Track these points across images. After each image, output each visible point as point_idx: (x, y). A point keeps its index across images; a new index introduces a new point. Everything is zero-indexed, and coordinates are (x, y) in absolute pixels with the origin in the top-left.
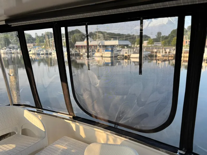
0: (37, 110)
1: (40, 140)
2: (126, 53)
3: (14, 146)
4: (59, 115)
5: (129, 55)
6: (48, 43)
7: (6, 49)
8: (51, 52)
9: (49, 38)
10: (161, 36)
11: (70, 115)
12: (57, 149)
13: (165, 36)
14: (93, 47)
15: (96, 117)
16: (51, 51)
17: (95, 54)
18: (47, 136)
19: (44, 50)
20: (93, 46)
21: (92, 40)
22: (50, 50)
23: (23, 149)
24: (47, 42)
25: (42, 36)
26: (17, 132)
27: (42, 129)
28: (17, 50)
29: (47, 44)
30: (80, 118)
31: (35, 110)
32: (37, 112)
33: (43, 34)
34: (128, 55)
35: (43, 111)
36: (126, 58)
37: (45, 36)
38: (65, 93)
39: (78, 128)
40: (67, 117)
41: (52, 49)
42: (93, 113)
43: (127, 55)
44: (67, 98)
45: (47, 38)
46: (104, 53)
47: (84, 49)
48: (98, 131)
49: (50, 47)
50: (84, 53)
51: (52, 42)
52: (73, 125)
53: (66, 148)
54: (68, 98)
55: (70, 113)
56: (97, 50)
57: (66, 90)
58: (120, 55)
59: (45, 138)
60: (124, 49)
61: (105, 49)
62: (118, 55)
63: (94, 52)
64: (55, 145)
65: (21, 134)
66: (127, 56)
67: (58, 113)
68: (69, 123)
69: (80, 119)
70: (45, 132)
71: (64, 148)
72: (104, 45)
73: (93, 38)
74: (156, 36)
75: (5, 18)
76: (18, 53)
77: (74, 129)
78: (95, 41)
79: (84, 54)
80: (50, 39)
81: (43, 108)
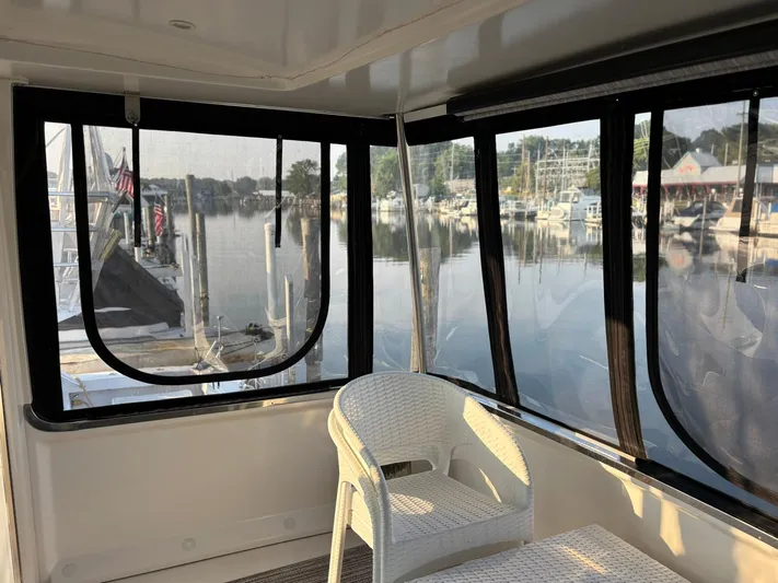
0: (499, 406)
1: (507, 511)
3: (429, 507)
4: (579, 439)
6: (528, 178)
7: (393, 198)
8: (534, 209)
9: (533, 160)
11: (622, 448)
12: (569, 565)
14: (713, 191)
15: (748, 485)
16: (536, 205)
17: (721, 220)
18: (533, 505)
19: (509, 202)
20: (712, 186)
21: (714, 160)
22: (532, 203)
23: (434, 532)
24: (524, 172)
25: (508, 153)
26: (436, 463)
27: (522, 475)
28: (425, 200)
29: (523, 180)
30: (669, 470)
31: (494, 404)
32: (499, 414)
33: (512, 145)
35: (519, 415)
37: (519, 151)
38: (616, 361)
39: (652, 507)
40: (615, 455)
41: (540, 197)
42: (734, 463)
44: (623, 385)
45: (525, 160)
46: (767, 219)
47: (671, 200)
48: (749, 544)
49: (534, 192)
50: (669, 214)
51: (542, 173)
52: (636, 492)
53: (602, 571)
54: (628, 385)
55: (627, 444)
56: (733, 203)
57: (623, 354)
59: (525, 508)
61: (772, 202)
63: (715, 214)
64: (559, 546)
65: (446, 473)
67: (577, 435)
68: (617, 481)
69: (669, 475)
70: (529, 488)
71: (596, 568)
72: (769, 181)
73: (715, 155)
75: (448, 97)
76: (427, 211)
77: (638, 510)
78: (725, 167)
79: (667, 221)
80: (538, 162)
81: (522, 403)
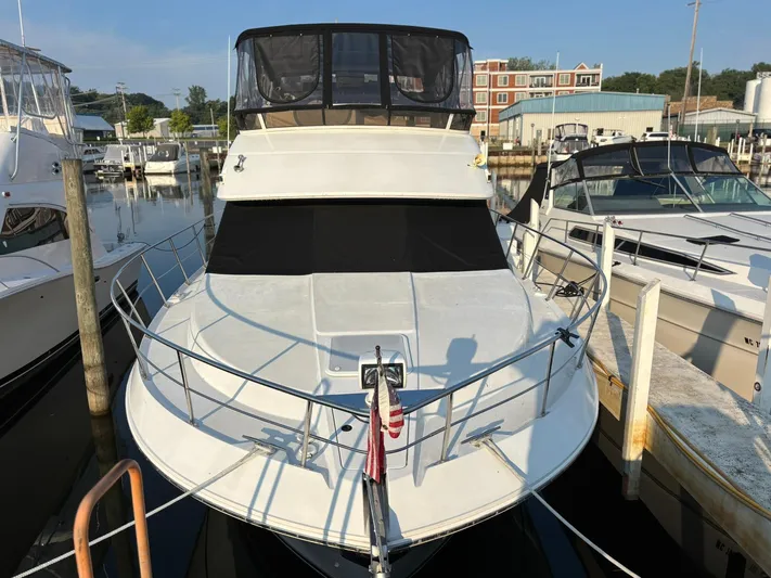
2: (127, 159)
5: (138, 164)
10: (206, 100)
13: (218, 101)
34: (137, 167)
36: (128, 175)
43: (131, 164)
58: (105, 166)
60: (117, 146)
62: (99, 167)
66: (133, 169)
74: (187, 99)
